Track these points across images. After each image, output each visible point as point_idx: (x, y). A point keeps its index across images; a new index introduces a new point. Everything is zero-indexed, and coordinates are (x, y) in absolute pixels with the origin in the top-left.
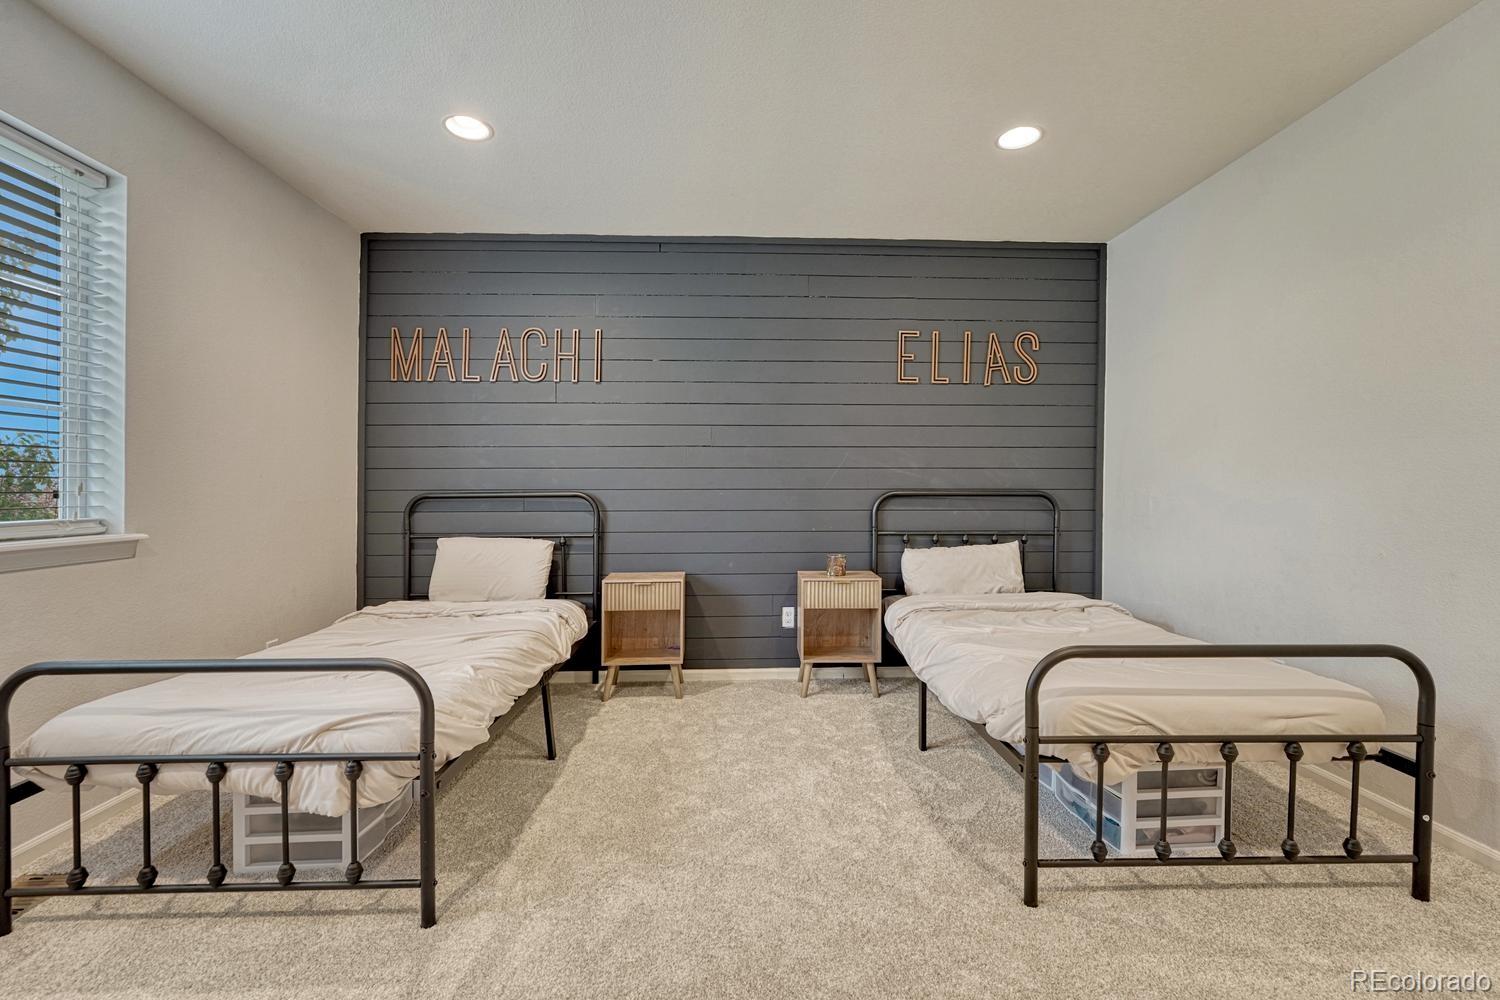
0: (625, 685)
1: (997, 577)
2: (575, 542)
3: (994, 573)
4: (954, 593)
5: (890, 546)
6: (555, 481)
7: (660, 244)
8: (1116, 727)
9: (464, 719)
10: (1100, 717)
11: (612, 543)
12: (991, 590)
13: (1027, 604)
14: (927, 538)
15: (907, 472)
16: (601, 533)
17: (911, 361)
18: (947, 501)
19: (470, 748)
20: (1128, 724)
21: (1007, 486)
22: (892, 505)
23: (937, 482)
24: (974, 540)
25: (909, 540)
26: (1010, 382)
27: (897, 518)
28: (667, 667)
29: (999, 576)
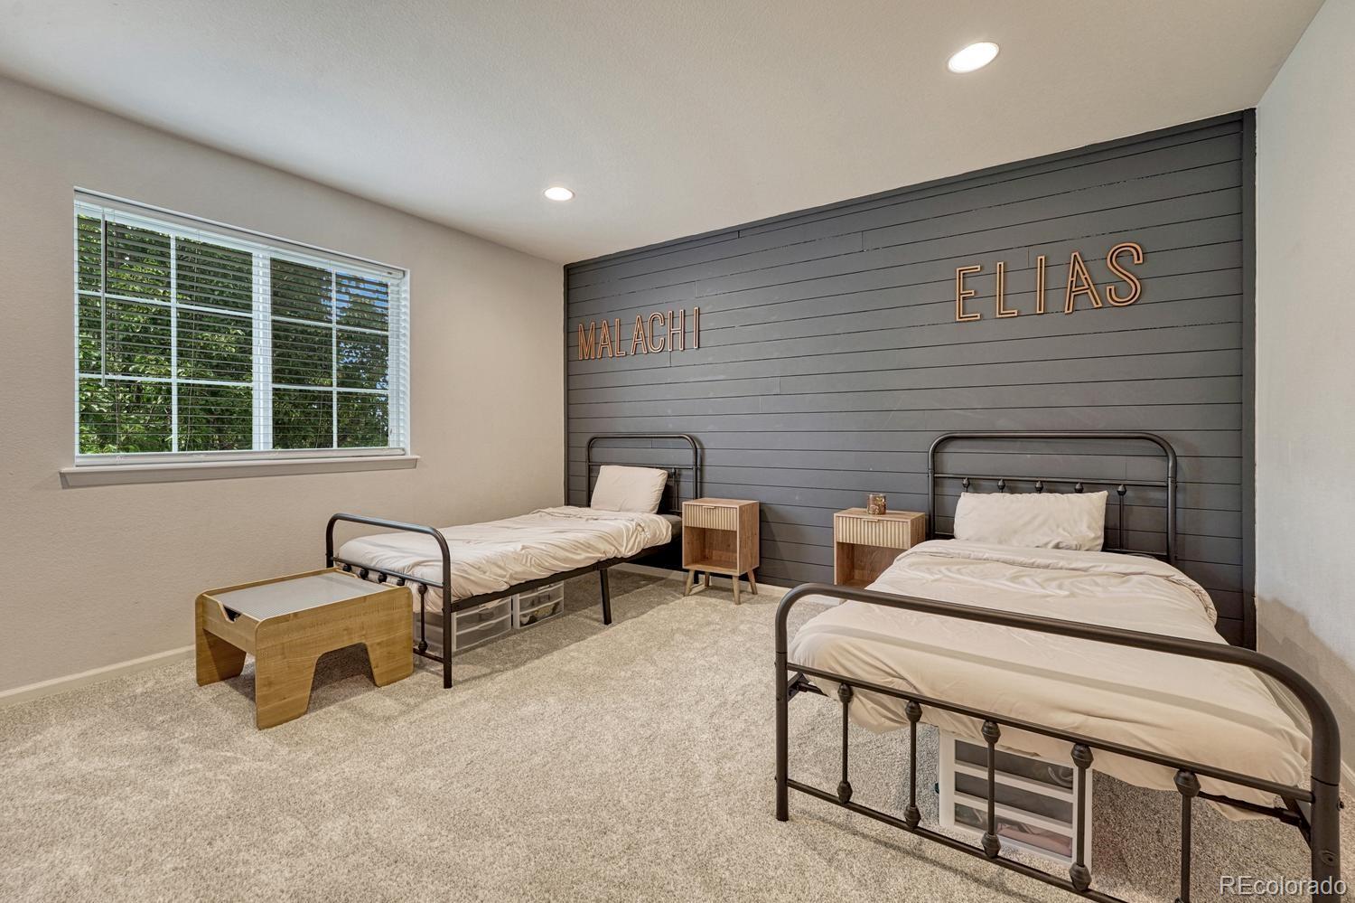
0: (715, 588)
1: (1061, 530)
2: (684, 472)
3: (1058, 527)
4: (1000, 542)
5: (948, 488)
6: (671, 426)
7: (738, 232)
8: (869, 673)
9: (487, 574)
10: (856, 660)
11: (709, 475)
12: (1046, 544)
13: (1050, 561)
14: (994, 483)
15: (969, 413)
16: (699, 467)
17: (972, 298)
18: (1018, 444)
19: (490, 592)
20: (882, 673)
21: (1100, 427)
22: (952, 447)
23: (1004, 423)
24: (1052, 488)
25: (973, 484)
26: (1100, 305)
27: (958, 460)
28: (730, 577)
29: (1064, 529)
